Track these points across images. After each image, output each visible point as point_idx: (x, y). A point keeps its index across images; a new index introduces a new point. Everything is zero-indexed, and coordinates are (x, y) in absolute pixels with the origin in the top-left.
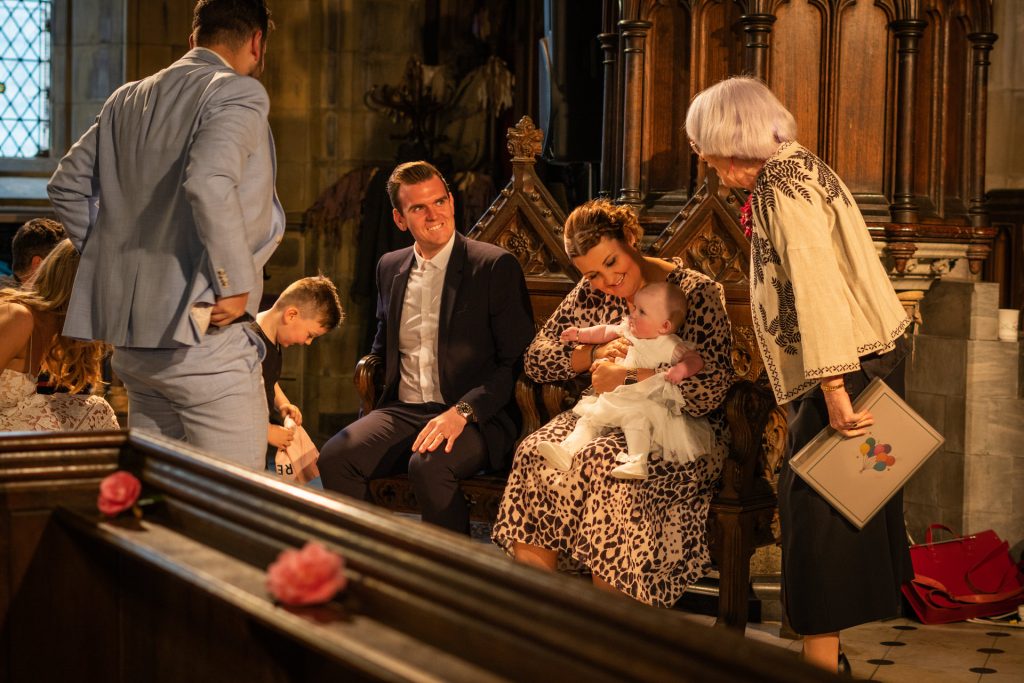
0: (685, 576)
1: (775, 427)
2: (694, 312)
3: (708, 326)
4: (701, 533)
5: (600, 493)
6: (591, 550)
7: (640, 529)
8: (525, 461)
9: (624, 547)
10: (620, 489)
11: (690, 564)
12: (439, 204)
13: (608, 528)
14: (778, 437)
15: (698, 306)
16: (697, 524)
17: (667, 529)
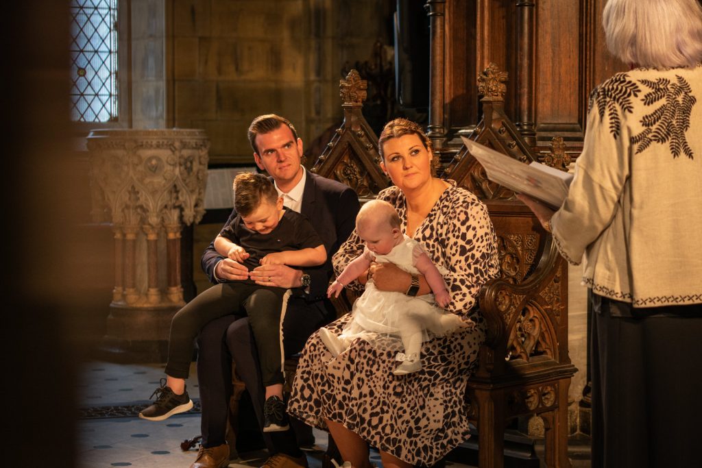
0: (445, 442)
1: (531, 317)
2: (459, 228)
3: (469, 242)
4: (459, 407)
5: (364, 371)
6: (358, 419)
7: (402, 402)
8: (312, 348)
9: (386, 417)
10: (381, 368)
11: (449, 432)
12: (286, 147)
13: (372, 401)
14: (534, 326)
15: (463, 223)
16: (456, 399)
17: (430, 402)
